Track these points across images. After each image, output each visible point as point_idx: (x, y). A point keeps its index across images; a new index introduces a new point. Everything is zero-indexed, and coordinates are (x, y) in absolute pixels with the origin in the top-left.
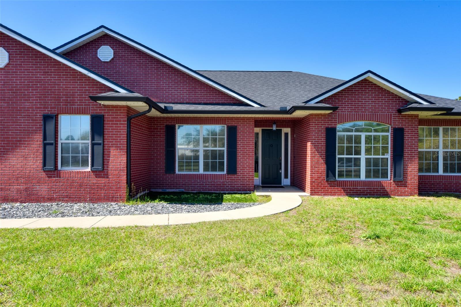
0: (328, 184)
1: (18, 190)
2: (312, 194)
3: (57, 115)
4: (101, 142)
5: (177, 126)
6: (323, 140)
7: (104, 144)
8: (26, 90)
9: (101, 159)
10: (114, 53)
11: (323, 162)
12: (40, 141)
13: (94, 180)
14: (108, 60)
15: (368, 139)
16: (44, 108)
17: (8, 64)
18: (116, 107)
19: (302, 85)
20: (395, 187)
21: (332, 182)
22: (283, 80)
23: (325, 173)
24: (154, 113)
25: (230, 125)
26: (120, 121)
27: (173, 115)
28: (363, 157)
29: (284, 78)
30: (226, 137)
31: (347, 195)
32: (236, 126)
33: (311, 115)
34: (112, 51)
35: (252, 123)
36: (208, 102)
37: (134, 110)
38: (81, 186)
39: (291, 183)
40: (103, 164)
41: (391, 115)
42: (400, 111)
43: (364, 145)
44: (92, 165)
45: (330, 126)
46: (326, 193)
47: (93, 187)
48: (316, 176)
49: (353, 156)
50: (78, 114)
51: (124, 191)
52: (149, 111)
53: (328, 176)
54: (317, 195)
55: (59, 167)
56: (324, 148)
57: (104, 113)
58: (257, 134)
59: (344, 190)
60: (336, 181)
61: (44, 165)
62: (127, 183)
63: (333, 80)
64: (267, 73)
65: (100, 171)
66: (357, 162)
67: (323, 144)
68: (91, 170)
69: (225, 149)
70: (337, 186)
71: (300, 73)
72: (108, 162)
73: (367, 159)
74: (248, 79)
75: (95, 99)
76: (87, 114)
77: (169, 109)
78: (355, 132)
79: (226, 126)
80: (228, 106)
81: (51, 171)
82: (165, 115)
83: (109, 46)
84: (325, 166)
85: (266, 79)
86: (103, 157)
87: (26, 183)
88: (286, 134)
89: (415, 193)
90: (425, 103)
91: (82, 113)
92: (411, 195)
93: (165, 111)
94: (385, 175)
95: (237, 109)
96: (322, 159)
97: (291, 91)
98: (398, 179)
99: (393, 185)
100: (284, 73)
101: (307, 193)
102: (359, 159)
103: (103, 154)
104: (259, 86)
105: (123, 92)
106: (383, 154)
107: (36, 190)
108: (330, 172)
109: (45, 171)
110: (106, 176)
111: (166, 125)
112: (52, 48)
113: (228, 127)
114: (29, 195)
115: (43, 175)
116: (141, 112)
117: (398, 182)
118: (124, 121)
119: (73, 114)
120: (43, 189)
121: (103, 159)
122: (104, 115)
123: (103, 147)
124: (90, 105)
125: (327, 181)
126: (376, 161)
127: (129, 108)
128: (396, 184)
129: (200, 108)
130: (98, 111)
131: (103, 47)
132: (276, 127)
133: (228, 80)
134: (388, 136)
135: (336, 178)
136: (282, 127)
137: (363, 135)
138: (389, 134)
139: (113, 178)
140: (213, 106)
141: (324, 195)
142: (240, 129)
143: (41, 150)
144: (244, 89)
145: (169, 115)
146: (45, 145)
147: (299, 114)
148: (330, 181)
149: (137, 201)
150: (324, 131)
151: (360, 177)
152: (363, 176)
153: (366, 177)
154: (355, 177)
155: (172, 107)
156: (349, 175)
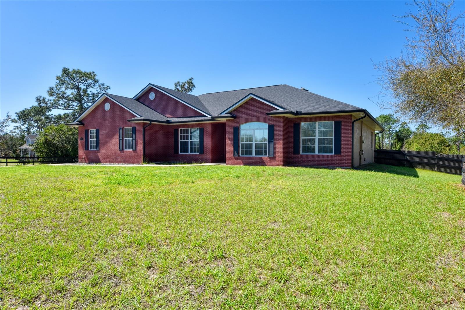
0: (234, 158)
1: (113, 158)
3: (123, 128)
4: (135, 138)
5: (179, 129)
6: (232, 134)
9: (135, 146)
10: (155, 96)
11: (232, 146)
12: (118, 139)
14: (153, 99)
16: (119, 125)
17: (110, 109)
18: (140, 123)
20: (269, 161)
21: (237, 157)
23: (233, 152)
25: (201, 127)
30: (199, 134)
31: (244, 165)
32: (203, 128)
34: (154, 94)
35: (210, 126)
36: (191, 116)
38: (130, 157)
41: (267, 117)
43: (254, 136)
44: (133, 148)
45: (235, 126)
46: (233, 163)
47: (133, 157)
48: (229, 154)
49: (249, 143)
50: (129, 127)
51: (142, 160)
53: (234, 154)
54: (229, 164)
55: (124, 149)
56: (233, 139)
57: (136, 126)
59: (243, 162)
60: (239, 157)
61: (119, 148)
62: (143, 156)
65: (135, 151)
66: (251, 146)
67: (232, 136)
68: (132, 150)
70: (240, 160)
72: (137, 147)
73: (255, 144)
76: (131, 127)
77: (170, 122)
80: (197, 118)
81: (122, 151)
83: (154, 92)
87: (115, 155)
89: (281, 164)
90: (281, 109)
92: (278, 165)
94: (265, 154)
99: (268, 159)
102: (252, 144)
103: (136, 143)
105: (139, 117)
106: (264, 141)
107: (117, 158)
108: (235, 152)
109: (120, 151)
110: (137, 152)
111: (175, 129)
114: (116, 160)
117: (271, 157)
118: (142, 129)
119: (127, 127)
120: (119, 158)
126: (261, 145)
128: (270, 159)
130: (134, 125)
131: (151, 93)
135: (239, 155)
138: (267, 129)
139: (139, 153)
140: (194, 118)
142: (205, 130)
143: (119, 142)
146: (120, 140)
150: (232, 129)
151: (252, 155)
152: (254, 155)
153: (255, 155)
154: (250, 155)
155: (171, 120)
156: (247, 154)
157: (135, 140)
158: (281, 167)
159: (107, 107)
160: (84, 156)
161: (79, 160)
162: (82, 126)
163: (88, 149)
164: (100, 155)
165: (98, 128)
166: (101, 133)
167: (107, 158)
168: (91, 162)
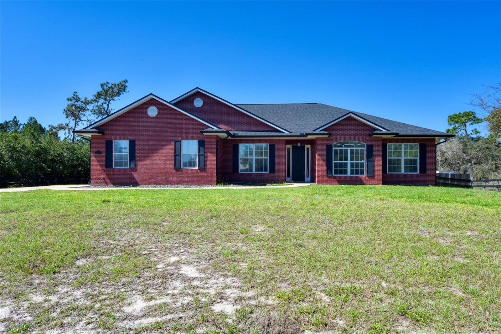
0: (328, 178)
1: (162, 179)
2: (318, 184)
3: (181, 141)
4: (203, 154)
5: (239, 144)
6: (325, 152)
7: (205, 155)
8: (166, 128)
9: (203, 163)
10: (203, 103)
11: (325, 165)
12: (173, 154)
13: (200, 174)
14: (200, 107)
15: (352, 152)
16: (175, 137)
17: (157, 115)
18: (211, 135)
19: (320, 116)
20: (368, 179)
21: (331, 176)
22: (309, 111)
23: (326, 171)
24: (230, 138)
25: (271, 143)
26: (213, 143)
27: (239, 138)
28: (349, 162)
29: (309, 110)
30: (268, 151)
31: (339, 184)
32: (275, 145)
33: (318, 138)
34: (202, 101)
35: (284, 142)
36: (258, 130)
37: (220, 138)
38: (193, 177)
39: (311, 180)
40: (204, 166)
41: (365, 137)
42: (370, 135)
43: (350, 155)
44: (199, 166)
45: (328, 144)
46: (327, 183)
47: (199, 177)
48: (320, 173)
49: (343, 162)
50: (191, 139)
51: (215, 180)
52: (228, 137)
53: (327, 173)
54: (321, 184)
55: (182, 167)
56: (325, 157)
57: (205, 139)
58: (289, 149)
59: (337, 182)
60: (332, 176)
61: (175, 166)
62: (216, 175)
63: (344, 111)
64: (299, 106)
65: (203, 169)
66: (346, 164)
67: (325, 154)
68: (198, 168)
69: (268, 158)
70: (333, 179)
71: (322, 104)
72: (206, 164)
73: (351, 163)
74: (284, 111)
75: (202, 132)
76: (196, 139)
77: (236, 135)
78: (356, 147)
79: (268, 144)
80: (269, 133)
81: (178, 169)
82: (233, 138)
83: (201, 98)
84: (326, 167)
85: (296, 111)
86: (204, 162)
87: (166, 175)
88: (308, 149)
89: (381, 183)
90: (384, 130)
91: (194, 139)
92: (378, 184)
93: (234, 136)
94: (362, 173)
95: (275, 135)
96: (324, 163)
97: (311, 121)
98: (369, 175)
99: (367, 178)
100: (311, 104)
101: (316, 184)
102: (347, 163)
103: (204, 160)
104: (291, 117)
105: (215, 128)
106: (361, 160)
107: (171, 179)
108: (329, 171)
109: (175, 169)
110: (206, 171)
111: (233, 144)
112: (169, 101)
113: (270, 145)
114: (167, 181)
115: (174, 171)
116: (222, 138)
117: (370, 176)
118: (215, 143)
119: (189, 139)
120: (174, 178)
121: (204, 163)
122: (204, 140)
123: (204, 156)
124: (197, 135)
125: (327, 176)
126: (357, 164)
127: (217, 136)
128: (368, 178)
129: (253, 134)
130: (202, 138)
131: (197, 99)
132: (300, 144)
133: (271, 112)
134: (364, 149)
135: (332, 174)
136: (305, 144)
137: (349, 149)
138: (365, 149)
139: (209, 172)
140: (260, 133)
141: (325, 184)
142: (277, 146)
143: (173, 158)
144: (281, 120)
145: (235, 138)
146: (175, 156)
147: (309, 137)
148: (329, 176)
149: (221, 185)
150: (325, 147)
151: (347, 174)
152: (349, 173)
153: (351, 174)
154: (344, 174)
155: (237, 134)
156: (341, 173)
157: (203, 157)
158: (381, 185)
159: (153, 112)
160: (103, 176)
161: (92, 182)
162: (101, 134)
163: (111, 167)
164: (135, 175)
165: (132, 139)
166: (138, 145)
167: (150, 179)
168: (117, 183)
